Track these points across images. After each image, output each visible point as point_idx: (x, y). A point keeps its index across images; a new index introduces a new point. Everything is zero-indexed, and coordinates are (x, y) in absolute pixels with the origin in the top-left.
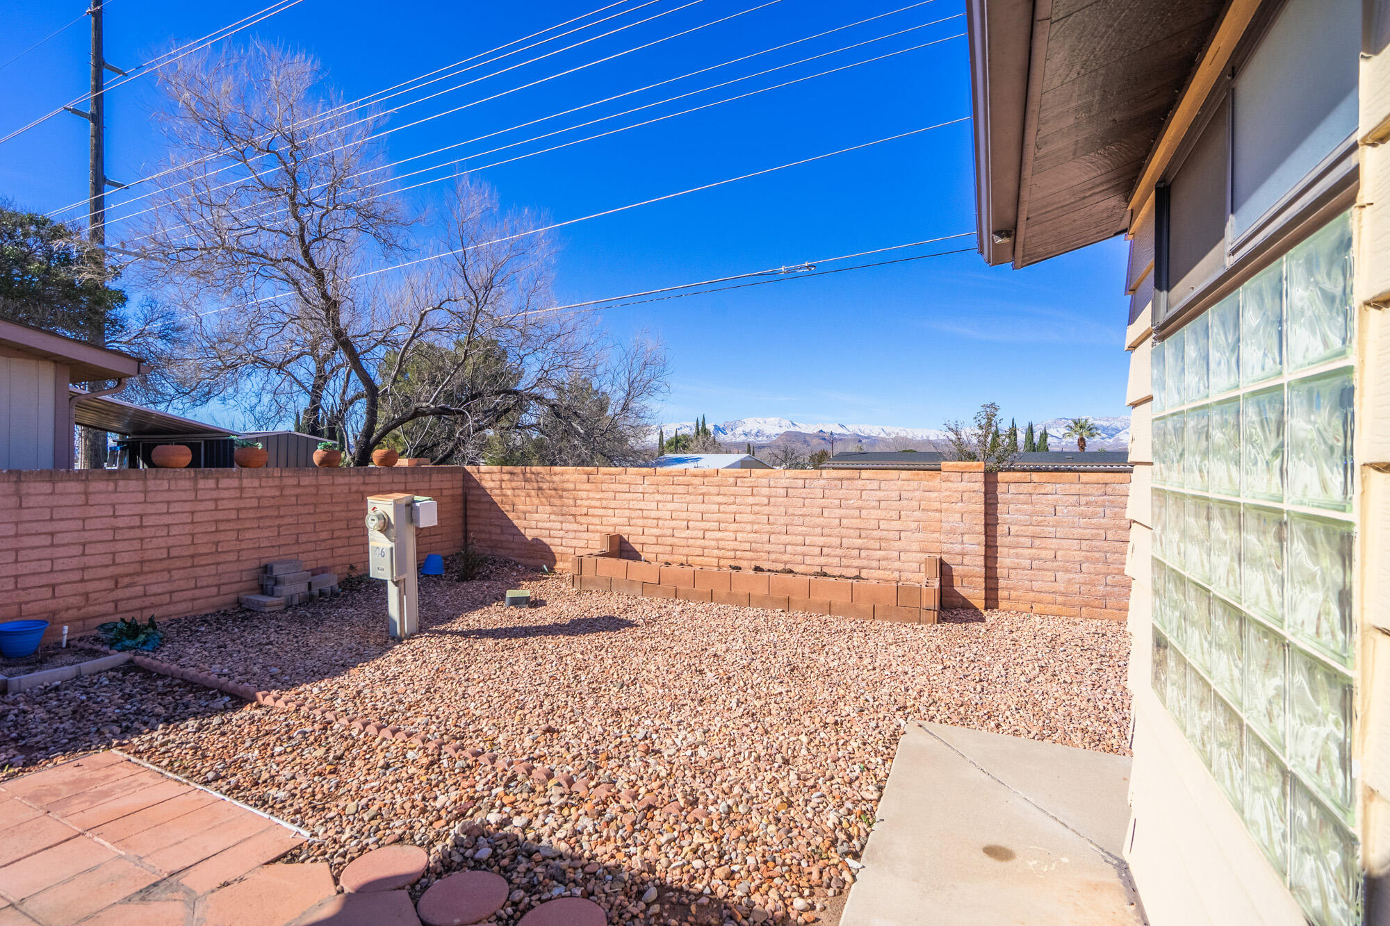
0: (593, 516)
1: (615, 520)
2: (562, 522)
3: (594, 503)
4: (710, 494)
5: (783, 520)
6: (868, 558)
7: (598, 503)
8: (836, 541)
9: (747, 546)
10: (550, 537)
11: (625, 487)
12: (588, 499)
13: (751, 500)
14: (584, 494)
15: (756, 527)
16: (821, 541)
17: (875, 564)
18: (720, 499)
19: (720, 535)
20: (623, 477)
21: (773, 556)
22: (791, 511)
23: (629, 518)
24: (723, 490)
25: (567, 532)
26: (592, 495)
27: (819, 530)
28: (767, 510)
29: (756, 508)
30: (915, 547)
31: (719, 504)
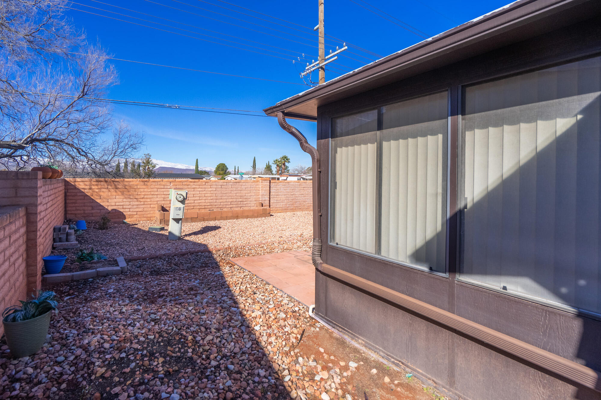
0: (147, 198)
1: (157, 199)
2: (130, 202)
3: (147, 193)
4: (196, 188)
5: (220, 195)
6: (243, 204)
7: (149, 193)
8: (235, 200)
9: (209, 204)
10: (123, 208)
11: (162, 187)
12: (144, 192)
13: (210, 189)
14: (142, 190)
15: (212, 198)
16: (231, 200)
17: (244, 205)
18: (200, 189)
19: (200, 201)
20: (161, 183)
21: (217, 206)
22: (222, 192)
23: (164, 198)
24: (201, 187)
25: (133, 205)
26: (146, 190)
27: (230, 197)
28: (215, 192)
29: (212, 192)
30: (254, 200)
31: (200, 191)
